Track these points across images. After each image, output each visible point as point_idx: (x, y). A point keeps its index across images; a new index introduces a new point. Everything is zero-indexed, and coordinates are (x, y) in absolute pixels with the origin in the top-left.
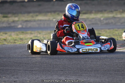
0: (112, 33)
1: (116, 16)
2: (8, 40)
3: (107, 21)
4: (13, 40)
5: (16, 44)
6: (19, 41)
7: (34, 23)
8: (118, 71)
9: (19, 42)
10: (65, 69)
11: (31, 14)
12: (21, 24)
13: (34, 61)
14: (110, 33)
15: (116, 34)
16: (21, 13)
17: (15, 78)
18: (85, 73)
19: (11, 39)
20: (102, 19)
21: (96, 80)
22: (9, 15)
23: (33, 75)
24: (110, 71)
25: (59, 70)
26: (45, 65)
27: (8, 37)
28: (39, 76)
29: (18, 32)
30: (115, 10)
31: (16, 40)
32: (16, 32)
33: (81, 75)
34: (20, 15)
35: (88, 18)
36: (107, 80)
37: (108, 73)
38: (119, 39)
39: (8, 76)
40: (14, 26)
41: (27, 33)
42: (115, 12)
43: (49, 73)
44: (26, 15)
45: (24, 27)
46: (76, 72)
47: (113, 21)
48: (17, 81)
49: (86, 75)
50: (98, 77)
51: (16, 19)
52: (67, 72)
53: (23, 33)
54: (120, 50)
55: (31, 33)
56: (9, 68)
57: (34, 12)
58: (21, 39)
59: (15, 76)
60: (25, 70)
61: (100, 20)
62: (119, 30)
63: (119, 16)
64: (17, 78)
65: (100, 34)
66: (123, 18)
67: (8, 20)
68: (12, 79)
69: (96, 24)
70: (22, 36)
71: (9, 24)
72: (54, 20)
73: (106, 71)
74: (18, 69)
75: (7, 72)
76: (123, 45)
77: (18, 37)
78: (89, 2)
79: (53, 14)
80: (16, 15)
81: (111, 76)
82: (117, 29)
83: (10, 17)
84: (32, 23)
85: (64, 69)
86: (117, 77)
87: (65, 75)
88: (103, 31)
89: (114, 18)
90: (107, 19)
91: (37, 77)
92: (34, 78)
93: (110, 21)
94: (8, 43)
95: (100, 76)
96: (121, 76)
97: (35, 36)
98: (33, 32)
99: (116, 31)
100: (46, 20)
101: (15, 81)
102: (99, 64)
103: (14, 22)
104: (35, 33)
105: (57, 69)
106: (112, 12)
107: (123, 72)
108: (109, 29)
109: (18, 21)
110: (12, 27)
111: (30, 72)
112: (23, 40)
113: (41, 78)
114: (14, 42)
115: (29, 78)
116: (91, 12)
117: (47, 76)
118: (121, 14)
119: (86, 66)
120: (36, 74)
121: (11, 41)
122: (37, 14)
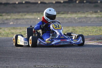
0: (84, 30)
1: (87, 16)
2: (2, 34)
3: (80, 20)
4: (6, 34)
5: (9, 37)
6: (11, 34)
7: (23, 21)
8: (88, 60)
9: (11, 36)
10: (47, 57)
11: (21, 14)
12: (12, 21)
13: (22, 51)
14: (82, 29)
15: (87, 30)
16: (13, 13)
17: (7, 64)
18: (62, 61)
19: (5, 33)
20: (76, 18)
21: (71, 66)
22: (4, 14)
23: (21, 62)
24: (82, 60)
25: (41, 58)
26: (31, 54)
27: (2, 32)
28: (26, 63)
29: (10, 28)
30: (87, 12)
31: (8, 34)
32: (8, 28)
33: (59, 63)
34: (12, 14)
35: (65, 18)
36: (79, 67)
37: (81, 61)
38: (89, 34)
39: (2, 63)
40: (7, 23)
41: (17, 29)
42: (86, 13)
43: (34, 60)
44: (16, 14)
45: (15, 23)
46: (55, 60)
47: (84, 20)
48: (8, 66)
49: (63, 62)
50: (72, 64)
51: (9, 17)
52: (48, 60)
53: (14, 28)
54: (90, 43)
55: (21, 29)
56: (3, 56)
57: (23, 12)
58: (12, 33)
59: (7, 63)
60: (15, 58)
61: (74, 19)
62: (90, 27)
63: (89, 16)
64: (9, 64)
65: (74, 30)
66: (93, 17)
67: (3, 18)
68: (5, 65)
69: (72, 22)
70: (13, 31)
71: (3, 21)
72: (39, 18)
73: (78, 59)
74: (10, 57)
75: (1, 59)
76: (92, 39)
77: (10, 31)
78: (66, 4)
79: (38, 13)
80: (9, 14)
81: (82, 63)
82: (87, 27)
83: (4, 16)
84: (21, 21)
85: (45, 58)
86: (87, 65)
87: (47, 62)
88: (77, 27)
89: (86, 17)
90: (80, 18)
91: (24, 63)
92: (22, 64)
93: (83, 20)
94: (2, 36)
95: (74, 64)
96: (90, 64)
97: (24, 31)
98: (22, 28)
99: (87, 28)
100: (32, 19)
101: (7, 67)
102: (73, 54)
103: (7, 19)
104: (23, 29)
105: (40, 58)
106: (84, 13)
107: (92, 61)
108: (82, 26)
109: (10, 19)
110: (6, 23)
111: (19, 60)
112: (14, 34)
113: (27, 64)
114: (7, 35)
115: (18, 65)
116: (67, 13)
117: (32, 63)
118: (91, 15)
119: (63, 55)
120: (24, 61)
121: (5, 35)
122: (26, 13)
